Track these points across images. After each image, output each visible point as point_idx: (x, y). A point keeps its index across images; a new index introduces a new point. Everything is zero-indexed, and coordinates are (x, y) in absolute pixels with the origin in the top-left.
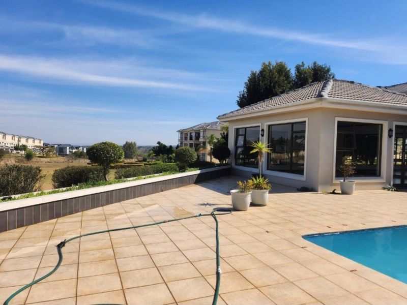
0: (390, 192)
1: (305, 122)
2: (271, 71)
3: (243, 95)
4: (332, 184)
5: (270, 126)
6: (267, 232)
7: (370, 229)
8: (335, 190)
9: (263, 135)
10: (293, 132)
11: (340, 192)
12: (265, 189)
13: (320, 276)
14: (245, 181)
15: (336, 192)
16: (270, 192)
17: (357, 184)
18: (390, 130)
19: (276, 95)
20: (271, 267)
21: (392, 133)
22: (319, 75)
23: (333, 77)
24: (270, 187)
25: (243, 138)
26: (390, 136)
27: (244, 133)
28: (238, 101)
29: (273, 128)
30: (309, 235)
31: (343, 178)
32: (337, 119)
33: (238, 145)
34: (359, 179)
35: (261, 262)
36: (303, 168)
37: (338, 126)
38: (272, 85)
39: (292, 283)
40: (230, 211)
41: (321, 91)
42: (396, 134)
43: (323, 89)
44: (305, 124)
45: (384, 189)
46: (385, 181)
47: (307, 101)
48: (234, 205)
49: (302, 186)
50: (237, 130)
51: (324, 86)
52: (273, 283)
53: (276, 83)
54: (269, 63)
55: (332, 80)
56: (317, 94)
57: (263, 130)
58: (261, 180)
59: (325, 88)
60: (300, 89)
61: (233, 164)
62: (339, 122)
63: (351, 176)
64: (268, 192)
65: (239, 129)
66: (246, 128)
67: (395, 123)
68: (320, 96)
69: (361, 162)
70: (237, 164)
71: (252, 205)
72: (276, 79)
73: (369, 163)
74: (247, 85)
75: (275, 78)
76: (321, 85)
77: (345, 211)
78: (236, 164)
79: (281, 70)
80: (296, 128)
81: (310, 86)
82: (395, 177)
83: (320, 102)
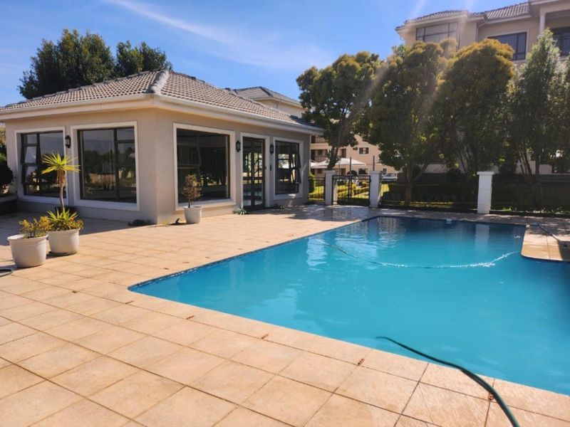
0: (241, 215)
1: (133, 127)
2: (77, 45)
3: (31, 78)
4: (174, 213)
5: (79, 132)
6: (74, 292)
7: (214, 263)
8: (178, 220)
9: (69, 146)
10: (117, 142)
11: (185, 222)
12: (72, 228)
13: (148, 335)
14: (35, 220)
15: (179, 222)
16: (81, 233)
17: (204, 210)
18: (238, 143)
19: (88, 83)
20: (76, 342)
21: (240, 146)
22: (150, 62)
23: (170, 69)
24: (81, 224)
25: (35, 150)
26: (238, 150)
27: (35, 142)
28: (21, 88)
29: (86, 136)
30: (138, 285)
31: (188, 204)
32: (176, 126)
33: (26, 161)
34: (207, 203)
35: (60, 339)
36: (135, 194)
37: (178, 136)
38: (81, 67)
39: (106, 355)
40: (10, 271)
41: (152, 85)
42: (244, 147)
43: (155, 82)
44: (133, 132)
45: (235, 213)
46: (235, 204)
47: (133, 97)
48: (16, 260)
49: (135, 219)
50: (23, 137)
51: (157, 78)
52: (74, 366)
53: (87, 64)
54: (75, 32)
55: (167, 72)
56: (147, 88)
57: (68, 138)
58: (65, 215)
59: (157, 81)
60: (125, 79)
61: (21, 193)
62: (179, 131)
63: (197, 200)
64: (78, 233)
65: (26, 134)
66: (38, 134)
67: (243, 134)
68: (150, 91)
69: (212, 183)
70: (27, 192)
71: (52, 255)
72: (87, 59)
73: (220, 184)
74: (37, 62)
75: (85, 57)
76: (152, 76)
77: (188, 245)
78: (25, 194)
79: (95, 46)
80: (121, 136)
81: (138, 76)
82: (246, 198)
83: (151, 101)
